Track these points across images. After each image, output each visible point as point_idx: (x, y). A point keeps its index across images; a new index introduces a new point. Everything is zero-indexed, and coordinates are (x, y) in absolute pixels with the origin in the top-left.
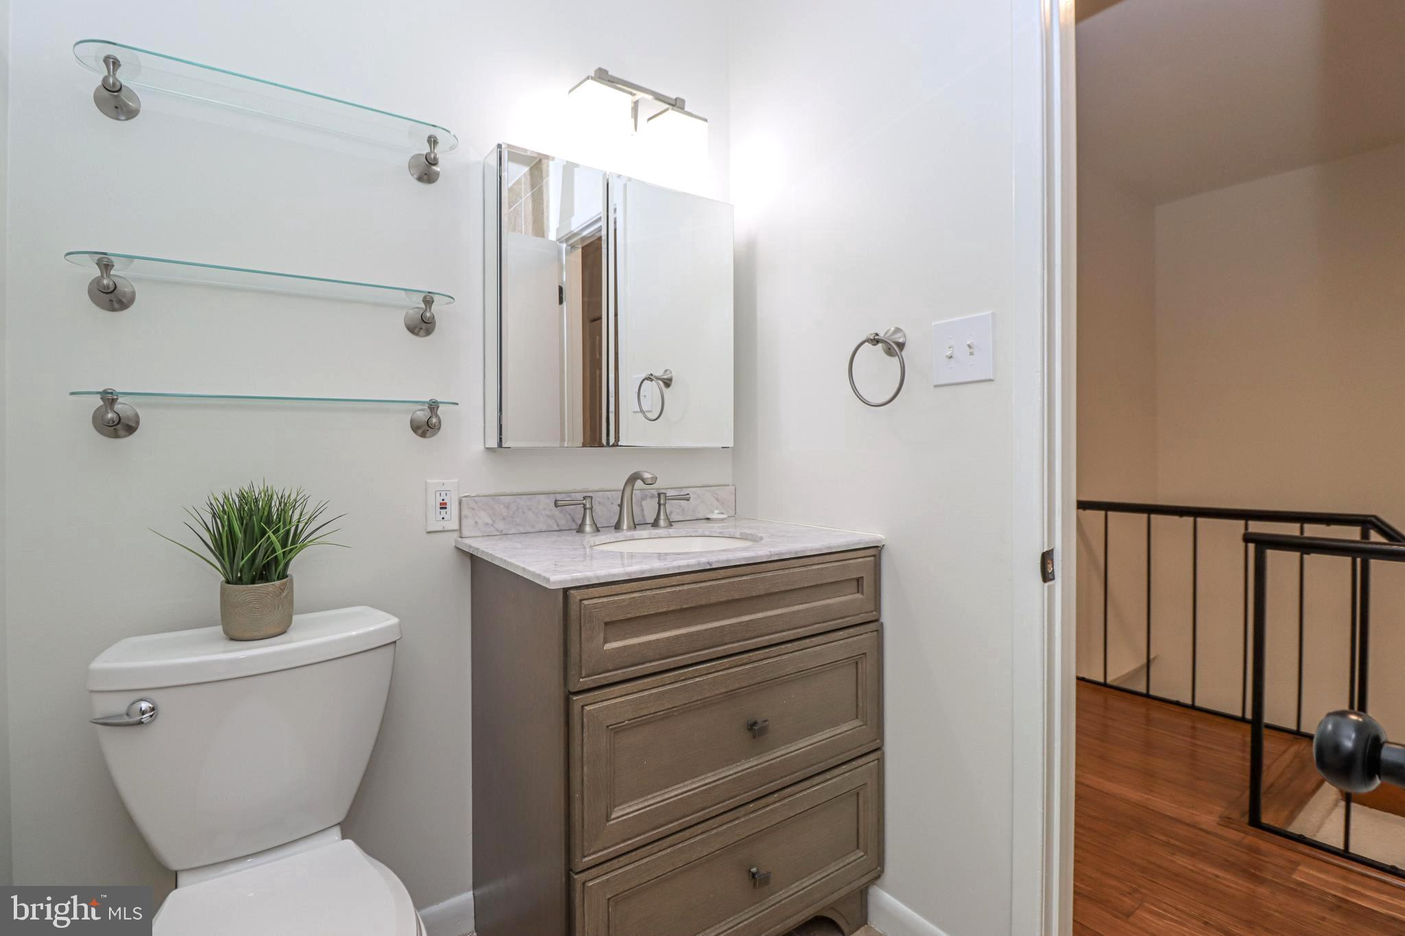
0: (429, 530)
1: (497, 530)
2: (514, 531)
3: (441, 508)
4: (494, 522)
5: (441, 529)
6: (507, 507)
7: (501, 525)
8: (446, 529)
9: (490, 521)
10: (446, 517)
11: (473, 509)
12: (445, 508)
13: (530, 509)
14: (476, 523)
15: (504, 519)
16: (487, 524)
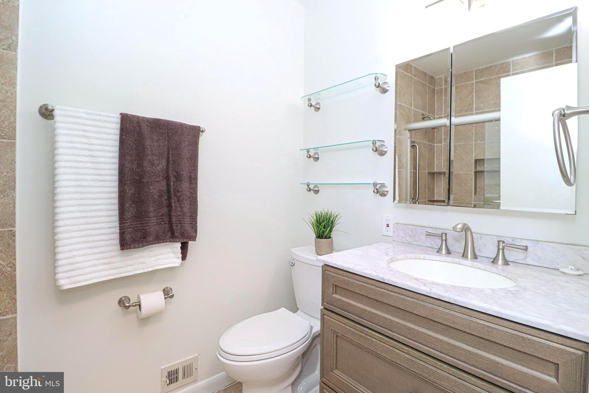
0: (383, 234)
1: (407, 241)
2: (414, 243)
3: (387, 226)
4: (406, 237)
5: (386, 235)
6: (412, 231)
7: (408, 239)
8: (388, 235)
9: (404, 236)
10: (389, 231)
11: (397, 229)
12: (388, 227)
13: (422, 234)
14: (398, 236)
15: (410, 236)
16: (403, 237)
